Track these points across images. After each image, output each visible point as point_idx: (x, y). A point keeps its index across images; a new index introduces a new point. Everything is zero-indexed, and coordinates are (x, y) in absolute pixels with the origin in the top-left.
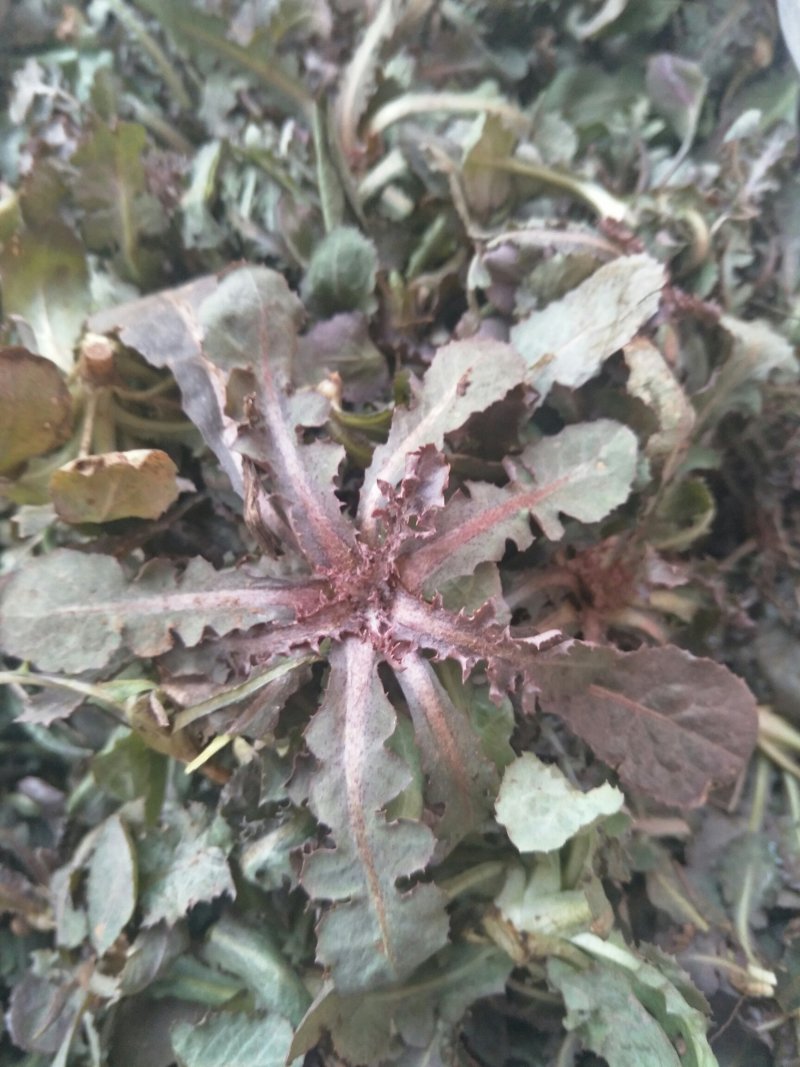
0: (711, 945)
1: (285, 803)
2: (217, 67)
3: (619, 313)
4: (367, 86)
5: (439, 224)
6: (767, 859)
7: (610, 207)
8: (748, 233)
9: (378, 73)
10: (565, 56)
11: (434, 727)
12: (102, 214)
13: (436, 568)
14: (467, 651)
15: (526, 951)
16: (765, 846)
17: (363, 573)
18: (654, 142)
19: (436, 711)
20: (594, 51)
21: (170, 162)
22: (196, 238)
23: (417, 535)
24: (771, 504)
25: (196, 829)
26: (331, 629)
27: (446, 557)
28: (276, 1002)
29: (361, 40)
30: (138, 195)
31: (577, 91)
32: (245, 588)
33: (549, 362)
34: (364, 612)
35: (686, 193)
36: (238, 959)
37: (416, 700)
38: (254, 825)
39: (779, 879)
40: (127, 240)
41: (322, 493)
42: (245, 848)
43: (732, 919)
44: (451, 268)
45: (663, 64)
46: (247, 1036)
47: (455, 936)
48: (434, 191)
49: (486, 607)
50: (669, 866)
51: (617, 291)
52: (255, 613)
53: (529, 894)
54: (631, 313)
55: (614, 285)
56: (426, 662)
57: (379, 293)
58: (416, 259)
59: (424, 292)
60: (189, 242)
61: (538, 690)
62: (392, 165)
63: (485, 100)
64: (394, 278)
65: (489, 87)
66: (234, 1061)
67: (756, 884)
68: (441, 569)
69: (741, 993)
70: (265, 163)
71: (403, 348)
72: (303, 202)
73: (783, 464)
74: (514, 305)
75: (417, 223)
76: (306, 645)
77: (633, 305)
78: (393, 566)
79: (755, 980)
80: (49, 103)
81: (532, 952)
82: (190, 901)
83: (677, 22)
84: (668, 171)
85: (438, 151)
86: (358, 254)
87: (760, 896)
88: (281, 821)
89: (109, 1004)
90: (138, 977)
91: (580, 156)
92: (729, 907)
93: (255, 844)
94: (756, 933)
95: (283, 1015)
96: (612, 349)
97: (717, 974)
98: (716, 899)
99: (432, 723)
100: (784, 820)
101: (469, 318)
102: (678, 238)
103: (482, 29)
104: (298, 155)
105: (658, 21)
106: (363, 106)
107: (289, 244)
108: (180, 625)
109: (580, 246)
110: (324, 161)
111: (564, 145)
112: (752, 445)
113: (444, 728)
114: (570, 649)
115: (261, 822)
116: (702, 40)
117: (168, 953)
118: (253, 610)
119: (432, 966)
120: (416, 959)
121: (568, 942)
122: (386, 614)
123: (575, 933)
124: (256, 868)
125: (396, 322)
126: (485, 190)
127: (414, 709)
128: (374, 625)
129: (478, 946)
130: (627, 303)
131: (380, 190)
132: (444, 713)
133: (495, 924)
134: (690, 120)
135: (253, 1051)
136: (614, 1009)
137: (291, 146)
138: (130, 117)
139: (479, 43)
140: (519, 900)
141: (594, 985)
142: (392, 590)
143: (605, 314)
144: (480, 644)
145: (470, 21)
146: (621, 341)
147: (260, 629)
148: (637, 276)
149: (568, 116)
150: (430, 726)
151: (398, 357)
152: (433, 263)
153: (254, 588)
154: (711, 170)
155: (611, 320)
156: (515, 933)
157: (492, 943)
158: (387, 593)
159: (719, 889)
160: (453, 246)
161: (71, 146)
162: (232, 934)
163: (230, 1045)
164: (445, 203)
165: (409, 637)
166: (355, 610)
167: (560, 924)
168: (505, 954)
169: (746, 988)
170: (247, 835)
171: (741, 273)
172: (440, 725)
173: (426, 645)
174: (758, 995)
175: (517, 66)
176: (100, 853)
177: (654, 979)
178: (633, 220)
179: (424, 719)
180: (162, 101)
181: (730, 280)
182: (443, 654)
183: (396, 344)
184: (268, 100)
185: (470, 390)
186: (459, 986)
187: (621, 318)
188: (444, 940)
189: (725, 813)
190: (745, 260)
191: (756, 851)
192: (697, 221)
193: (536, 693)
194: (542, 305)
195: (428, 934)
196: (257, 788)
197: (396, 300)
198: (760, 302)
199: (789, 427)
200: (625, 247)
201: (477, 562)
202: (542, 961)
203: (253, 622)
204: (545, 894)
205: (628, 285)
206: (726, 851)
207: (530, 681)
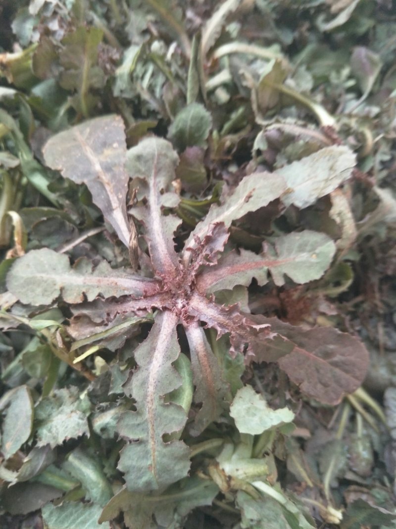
0: (312, 494)
1: (122, 395)
2: (140, 6)
3: (330, 175)
4: (217, 33)
5: (241, 110)
6: (343, 454)
7: (327, 119)
8: (390, 145)
9: (223, 27)
10: (312, 37)
11: (201, 362)
12: (73, 71)
13: (215, 283)
14: (222, 325)
15: (229, 485)
16: (343, 447)
17: (179, 279)
18: (349, 90)
19: (203, 354)
20: (327, 38)
21: (108, 51)
22: (122, 91)
23: (207, 263)
24: (375, 279)
25: (72, 399)
26: (159, 304)
27: (221, 278)
28: (98, 498)
29: (218, 9)
30: (93, 66)
31: (315, 57)
32: (122, 277)
33: (290, 193)
34: (176, 300)
35: (365, 119)
36: (82, 473)
37: (194, 347)
38: (103, 404)
39: (347, 465)
40: (83, 89)
41: (167, 239)
42: (96, 415)
43: (322, 481)
44: (243, 134)
45: (361, 52)
46: (82, 514)
47: (193, 472)
48: (242, 93)
49: (235, 305)
50: (298, 452)
51: (330, 164)
52: (124, 290)
53: (234, 457)
54: (336, 176)
55: (329, 160)
56: (202, 328)
57: (209, 140)
58: (227, 126)
59: (228, 143)
60: (116, 93)
61: (254, 355)
62: (224, 76)
63: (273, 53)
64: (215, 133)
65: (276, 47)
66: (73, 526)
67: (336, 465)
68: (217, 284)
69: (324, 520)
70: (159, 63)
71: (214, 170)
72: (176, 86)
73: (384, 261)
74: (275, 161)
75: (230, 107)
76: (145, 309)
77: (338, 172)
78: (194, 277)
79: (331, 515)
80: (52, 7)
81: (232, 487)
82: (66, 437)
83: (371, 33)
84: (353, 105)
85: (248, 75)
86: (202, 118)
87: (336, 471)
88: (118, 404)
89: (10, 485)
90: (28, 473)
91: (314, 90)
92: (321, 474)
93: (102, 414)
94: (332, 489)
95: (101, 506)
96: (323, 193)
97: (314, 509)
98: (315, 470)
99: (200, 359)
100: (353, 436)
101: (252, 164)
102: (358, 141)
103: (274, 16)
104: (176, 62)
105: (362, 30)
106: (212, 43)
107: (167, 106)
108: (88, 291)
109: (313, 138)
110: (192, 68)
111: (307, 83)
112: (371, 249)
113: (206, 363)
114: (274, 337)
115: (108, 403)
116: (382, 44)
117: (45, 463)
118: (124, 289)
119: (177, 486)
120: (169, 479)
121: (250, 484)
122: (186, 302)
123: (254, 481)
124: (102, 426)
125: (212, 156)
126: (267, 99)
127: (192, 351)
128: (180, 305)
129: (203, 479)
130: (335, 171)
131: (215, 88)
132: (207, 355)
133: (215, 470)
134: (369, 84)
135: (84, 522)
136: (269, 521)
137: (173, 55)
138: (91, 23)
139: (272, 24)
140: (229, 459)
141: (261, 507)
142: (192, 291)
143: (322, 174)
144: (229, 324)
145: (269, 10)
146: (329, 190)
147: (125, 298)
148: (341, 158)
149: (308, 69)
150: (199, 361)
151: (211, 174)
152: (235, 130)
153: (126, 278)
154: (375, 110)
155: (326, 177)
156: (225, 476)
157: (211, 479)
158: (189, 292)
159: (318, 465)
160: (245, 123)
161: (61, 33)
162: (80, 459)
163: (72, 518)
164: (246, 101)
165: (196, 314)
166: (172, 298)
167: (248, 475)
168: (217, 486)
169: (327, 519)
170: (98, 409)
171: (383, 163)
172: (204, 361)
173: (202, 319)
174: (331, 522)
175: (288, 38)
176: (13, 405)
177: (293, 509)
178: (337, 127)
179: (197, 357)
180: (107, 17)
181: (378, 167)
182: (210, 325)
183: (211, 167)
184: (163, 29)
185: (251, 199)
186: (189, 498)
187: (331, 178)
188: (185, 474)
189: (325, 427)
190: (387, 158)
191: (338, 449)
192: (369, 134)
193: (252, 356)
194: (290, 162)
195: (177, 468)
196: (108, 386)
197: (215, 146)
198: (389, 180)
199: (391, 243)
200: (334, 141)
201: (235, 284)
202: (234, 492)
203: (122, 294)
204: (242, 458)
205: (336, 161)
206: (324, 447)
207: (251, 349)
